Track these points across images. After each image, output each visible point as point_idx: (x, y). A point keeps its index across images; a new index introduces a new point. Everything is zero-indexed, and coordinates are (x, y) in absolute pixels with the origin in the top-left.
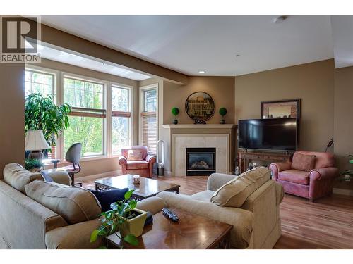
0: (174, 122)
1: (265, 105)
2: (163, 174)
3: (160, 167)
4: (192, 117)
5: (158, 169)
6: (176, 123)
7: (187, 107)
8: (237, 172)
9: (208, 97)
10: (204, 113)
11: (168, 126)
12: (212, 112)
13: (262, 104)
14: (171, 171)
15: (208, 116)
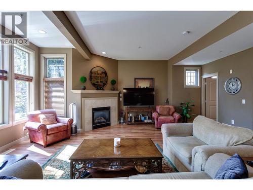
0: (83, 88)
1: (136, 80)
2: (76, 132)
3: (73, 127)
4: (94, 85)
5: (72, 128)
6: (85, 89)
7: (91, 77)
8: (122, 121)
9: (103, 71)
10: (102, 82)
11: (79, 92)
12: (106, 82)
13: (135, 79)
14: (82, 128)
15: (104, 85)
